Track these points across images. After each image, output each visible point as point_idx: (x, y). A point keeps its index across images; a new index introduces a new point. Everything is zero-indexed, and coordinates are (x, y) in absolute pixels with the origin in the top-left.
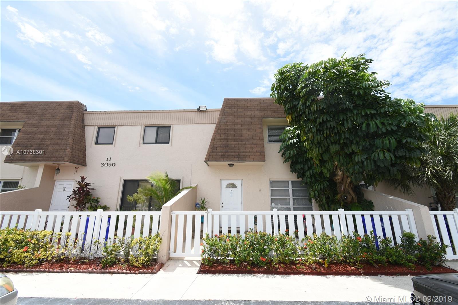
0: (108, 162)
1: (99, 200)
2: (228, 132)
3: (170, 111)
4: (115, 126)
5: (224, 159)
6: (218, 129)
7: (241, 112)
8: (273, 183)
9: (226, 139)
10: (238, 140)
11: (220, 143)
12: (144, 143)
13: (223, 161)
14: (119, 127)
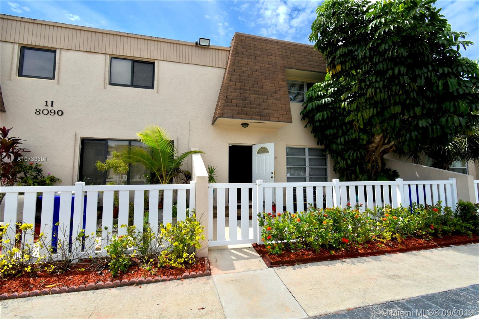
0: (50, 108)
1: (40, 168)
2: (244, 79)
3: (153, 39)
4: (56, 48)
5: (243, 116)
6: (231, 75)
7: (259, 56)
8: (291, 150)
9: (243, 89)
10: (258, 92)
11: (236, 94)
12: (111, 84)
13: (241, 119)
14: (63, 52)
